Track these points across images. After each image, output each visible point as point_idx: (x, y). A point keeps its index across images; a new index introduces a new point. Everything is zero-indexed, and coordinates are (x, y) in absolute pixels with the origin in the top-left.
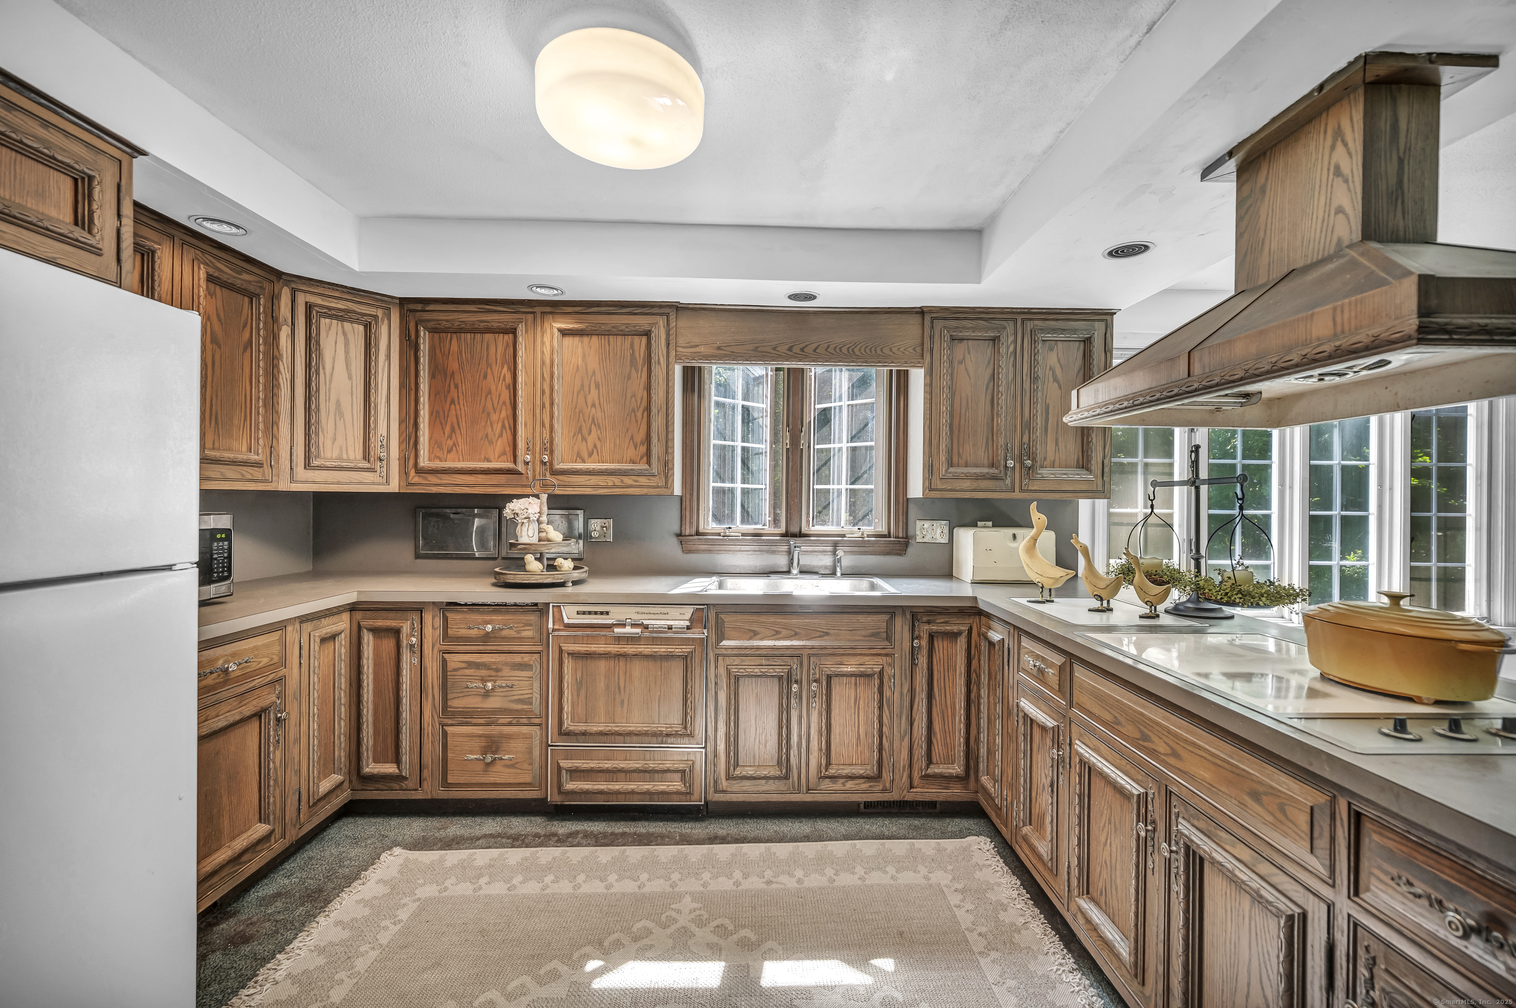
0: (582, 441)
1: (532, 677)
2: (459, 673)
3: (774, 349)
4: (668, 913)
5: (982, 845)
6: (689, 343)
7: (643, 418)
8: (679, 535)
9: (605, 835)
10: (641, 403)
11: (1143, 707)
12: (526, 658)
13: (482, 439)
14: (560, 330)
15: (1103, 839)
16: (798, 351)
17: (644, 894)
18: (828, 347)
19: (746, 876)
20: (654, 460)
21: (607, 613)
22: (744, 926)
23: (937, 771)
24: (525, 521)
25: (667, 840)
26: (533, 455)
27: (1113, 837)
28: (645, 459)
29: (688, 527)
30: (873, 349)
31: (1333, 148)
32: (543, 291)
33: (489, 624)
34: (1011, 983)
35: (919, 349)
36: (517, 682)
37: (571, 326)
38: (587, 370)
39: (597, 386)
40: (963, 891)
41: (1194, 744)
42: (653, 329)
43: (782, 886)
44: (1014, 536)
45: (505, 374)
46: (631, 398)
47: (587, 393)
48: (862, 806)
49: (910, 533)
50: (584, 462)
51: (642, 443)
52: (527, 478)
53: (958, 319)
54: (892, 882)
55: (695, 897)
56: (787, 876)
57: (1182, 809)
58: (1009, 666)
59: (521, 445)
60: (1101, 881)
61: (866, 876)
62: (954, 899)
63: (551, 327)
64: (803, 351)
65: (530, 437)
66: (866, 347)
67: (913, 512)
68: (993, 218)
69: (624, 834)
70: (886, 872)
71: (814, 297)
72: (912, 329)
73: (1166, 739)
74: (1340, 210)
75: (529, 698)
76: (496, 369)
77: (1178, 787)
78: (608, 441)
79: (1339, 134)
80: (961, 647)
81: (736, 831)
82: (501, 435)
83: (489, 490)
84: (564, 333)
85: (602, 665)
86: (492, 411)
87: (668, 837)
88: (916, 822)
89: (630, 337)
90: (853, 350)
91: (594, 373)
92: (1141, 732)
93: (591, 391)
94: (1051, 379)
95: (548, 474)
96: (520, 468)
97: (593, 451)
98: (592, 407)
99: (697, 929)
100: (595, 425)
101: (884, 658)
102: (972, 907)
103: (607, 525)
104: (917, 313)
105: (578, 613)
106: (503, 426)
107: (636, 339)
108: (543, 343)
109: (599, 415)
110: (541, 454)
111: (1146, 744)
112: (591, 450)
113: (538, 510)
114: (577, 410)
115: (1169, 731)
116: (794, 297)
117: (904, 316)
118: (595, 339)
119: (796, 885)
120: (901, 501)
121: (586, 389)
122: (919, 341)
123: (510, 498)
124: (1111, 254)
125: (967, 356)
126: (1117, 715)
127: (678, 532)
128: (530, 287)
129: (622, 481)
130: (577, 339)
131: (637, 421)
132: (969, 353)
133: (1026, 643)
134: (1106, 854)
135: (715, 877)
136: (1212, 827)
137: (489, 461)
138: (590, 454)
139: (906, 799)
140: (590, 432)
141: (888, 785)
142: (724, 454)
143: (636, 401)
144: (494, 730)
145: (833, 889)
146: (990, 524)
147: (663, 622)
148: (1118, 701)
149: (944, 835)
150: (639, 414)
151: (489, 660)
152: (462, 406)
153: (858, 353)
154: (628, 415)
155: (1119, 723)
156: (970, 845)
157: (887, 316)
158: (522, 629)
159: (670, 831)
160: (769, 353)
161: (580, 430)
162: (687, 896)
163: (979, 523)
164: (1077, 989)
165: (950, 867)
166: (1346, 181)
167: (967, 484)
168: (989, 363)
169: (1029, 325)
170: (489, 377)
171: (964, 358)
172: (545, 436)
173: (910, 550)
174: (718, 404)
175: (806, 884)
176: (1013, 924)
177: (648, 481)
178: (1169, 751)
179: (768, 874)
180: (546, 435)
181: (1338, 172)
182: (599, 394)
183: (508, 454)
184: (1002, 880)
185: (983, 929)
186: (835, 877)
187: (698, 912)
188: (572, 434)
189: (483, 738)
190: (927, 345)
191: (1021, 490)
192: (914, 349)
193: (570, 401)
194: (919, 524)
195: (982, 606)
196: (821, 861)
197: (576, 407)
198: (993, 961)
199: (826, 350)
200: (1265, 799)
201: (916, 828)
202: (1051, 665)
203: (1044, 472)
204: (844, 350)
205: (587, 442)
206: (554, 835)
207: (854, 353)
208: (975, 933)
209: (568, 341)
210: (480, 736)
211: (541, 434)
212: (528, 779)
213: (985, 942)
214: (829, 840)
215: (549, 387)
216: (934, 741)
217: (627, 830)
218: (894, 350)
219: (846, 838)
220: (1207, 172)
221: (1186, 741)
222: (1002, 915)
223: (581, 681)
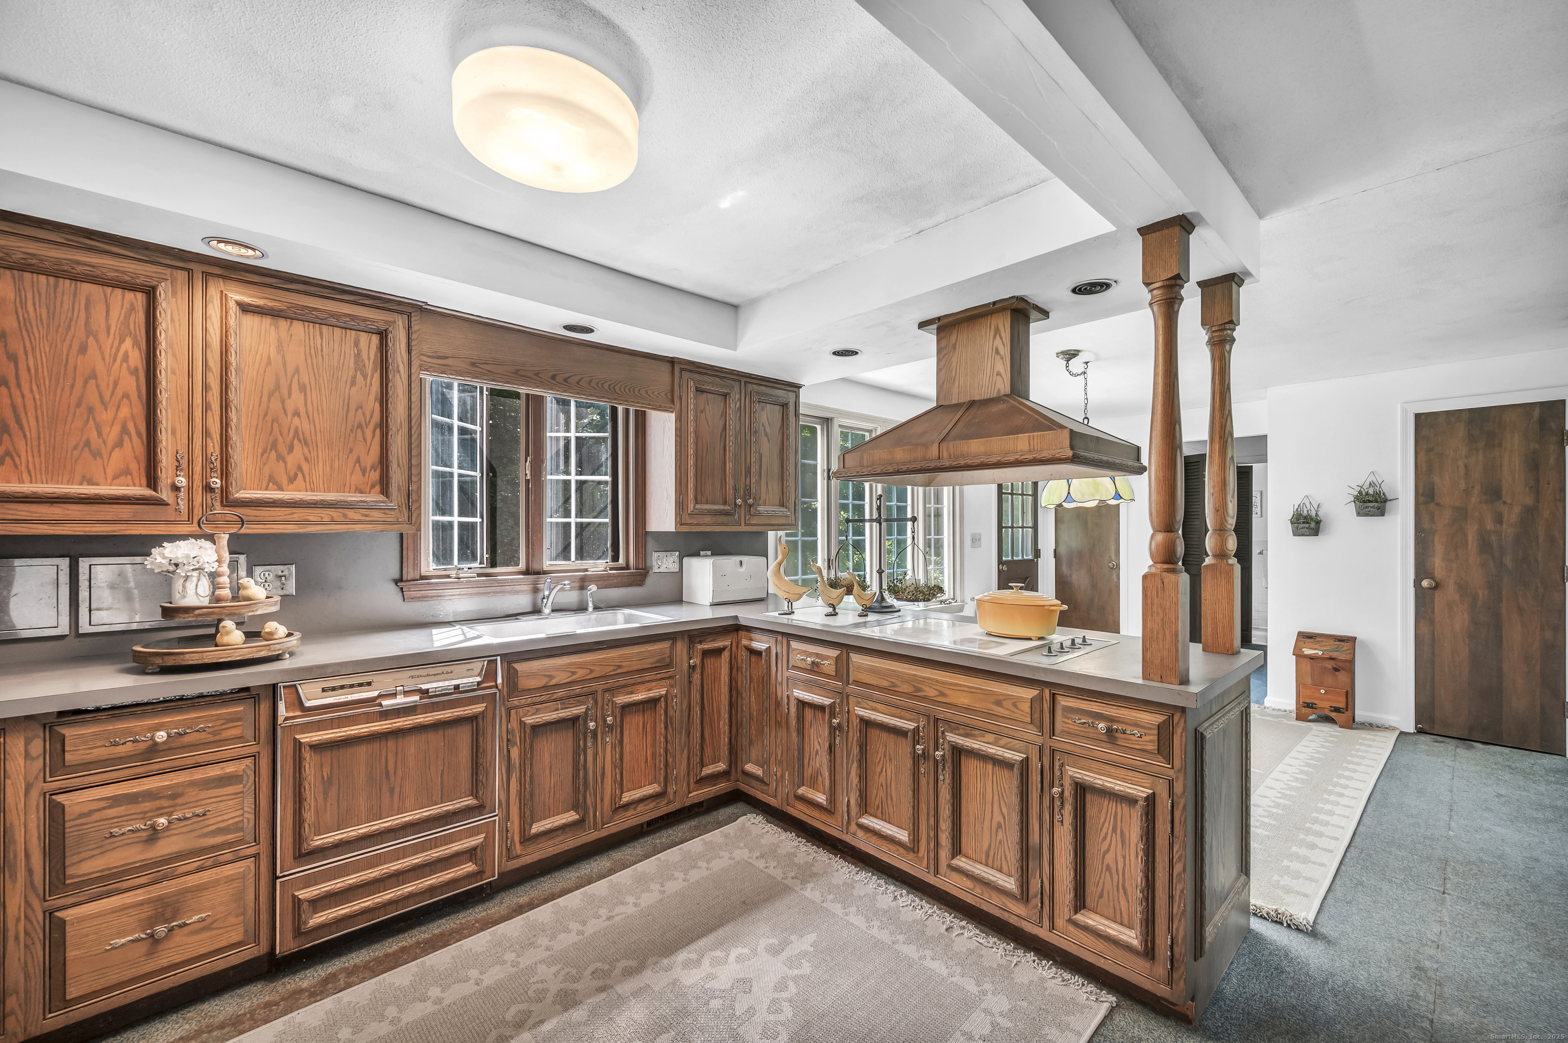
0: (278, 461)
1: (242, 792)
2: (95, 817)
3: (537, 375)
4: (534, 987)
5: (753, 821)
6: (436, 352)
7: (374, 436)
8: (398, 581)
9: (378, 961)
10: (371, 417)
11: (916, 670)
12: (230, 768)
13: (75, 447)
14: (239, 304)
15: (879, 770)
16: (561, 381)
17: (488, 988)
18: (591, 381)
19: (584, 923)
20: (393, 489)
21: (369, 684)
22: (618, 960)
23: (708, 772)
24: (195, 574)
25: (465, 932)
26: (190, 478)
27: (888, 765)
28: (378, 488)
29: (411, 570)
30: (632, 389)
31: (995, 337)
32: (229, 248)
33: (159, 730)
34: (831, 897)
35: (669, 395)
36: (214, 805)
37: (261, 302)
38: (285, 365)
39: (303, 389)
40: (762, 856)
41: (956, 685)
42: (390, 329)
43: (624, 916)
44: (741, 562)
45: (126, 353)
46: (357, 410)
47: (286, 396)
48: (645, 826)
49: (648, 564)
50: (281, 489)
51: (373, 467)
52: (178, 510)
53: (700, 373)
54: (709, 872)
55: (548, 962)
56: (622, 906)
57: (947, 727)
58: (777, 667)
59: (166, 460)
60: (878, 798)
61: (688, 877)
62: (761, 864)
63: (224, 298)
64: (567, 382)
65: (183, 451)
66: (626, 386)
67: (651, 544)
68: (754, 302)
69: (403, 950)
70: (700, 868)
71: (591, 331)
72: (663, 375)
73: (935, 687)
74: (999, 374)
75: (240, 821)
76: (107, 344)
77: (943, 714)
78: (321, 464)
79: (997, 331)
80: (725, 660)
81: (537, 893)
82: (119, 444)
83: (94, 529)
84: (245, 308)
85: (362, 751)
86: (98, 406)
87: (464, 929)
88: (693, 823)
89: (353, 332)
90: (614, 388)
91: (297, 371)
92: (914, 686)
93: (293, 395)
94: (763, 434)
95: (217, 504)
96: (165, 494)
97: (296, 475)
98: (294, 416)
99: (576, 985)
100: (299, 440)
101: (668, 681)
102: (775, 864)
103: (286, 573)
104: (668, 361)
105: (324, 690)
106: (124, 430)
107: (364, 337)
108: (205, 317)
109: (306, 427)
110: (205, 477)
111: (919, 694)
112: (292, 474)
113: (215, 557)
114: (269, 419)
115: (937, 681)
116: (568, 328)
117: (658, 363)
118: (298, 326)
119: (634, 909)
120: (640, 534)
121: (285, 392)
122: (669, 388)
123: (158, 540)
124: (834, 353)
125: (707, 407)
126: (894, 681)
127: (397, 576)
128: (207, 240)
129: (345, 516)
130: (267, 321)
131: (365, 439)
132: (708, 404)
133: (794, 645)
134: (882, 779)
135: (553, 937)
136: (968, 731)
137: (91, 482)
138: (292, 480)
139: (686, 805)
140: (291, 449)
141: (671, 797)
142: (444, 481)
143: (364, 414)
144: (167, 888)
145: (668, 897)
146: (709, 553)
147: (447, 683)
148: (894, 671)
149: (720, 825)
150: (369, 432)
151: (156, 785)
152: (26, 391)
153: (618, 391)
154: (352, 431)
155: (895, 686)
156: (744, 824)
157: (642, 359)
158: (224, 727)
159: (461, 923)
160: (531, 378)
161: (274, 446)
162: (539, 965)
163: (702, 553)
164: (866, 881)
165: (742, 845)
166: (1002, 358)
167: (708, 519)
168: (722, 415)
169: (750, 387)
170: (93, 350)
171: (704, 409)
172: (210, 450)
173: (649, 581)
174: (436, 424)
175: (643, 905)
176: (806, 863)
177: (383, 515)
178: (937, 693)
179: (603, 912)
180: (214, 448)
181: (997, 352)
182: (306, 400)
183: (135, 474)
184: (781, 838)
185: (793, 874)
186: (663, 889)
187: (563, 973)
188: (260, 451)
189: (146, 906)
190: (676, 393)
191: (746, 524)
192: (666, 395)
193: (257, 404)
194: (655, 555)
195: (743, 622)
196: (642, 881)
197: (266, 414)
198: (811, 890)
199: (589, 384)
200: (1004, 703)
201: (696, 828)
202: (827, 658)
203: (761, 508)
204: (606, 386)
205: (285, 463)
206: (302, 991)
207: (615, 390)
208: (789, 879)
209: (250, 321)
210: (141, 904)
211: (204, 447)
212: (236, 937)
213: (799, 881)
214: (633, 865)
215: (218, 381)
216: (705, 747)
217: (404, 944)
218: (649, 392)
219: (646, 856)
220: (922, 325)
221: (951, 684)
222: (796, 860)
223: (330, 778)
